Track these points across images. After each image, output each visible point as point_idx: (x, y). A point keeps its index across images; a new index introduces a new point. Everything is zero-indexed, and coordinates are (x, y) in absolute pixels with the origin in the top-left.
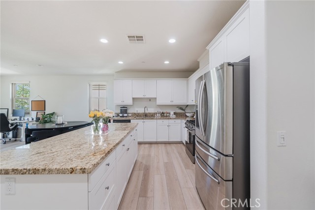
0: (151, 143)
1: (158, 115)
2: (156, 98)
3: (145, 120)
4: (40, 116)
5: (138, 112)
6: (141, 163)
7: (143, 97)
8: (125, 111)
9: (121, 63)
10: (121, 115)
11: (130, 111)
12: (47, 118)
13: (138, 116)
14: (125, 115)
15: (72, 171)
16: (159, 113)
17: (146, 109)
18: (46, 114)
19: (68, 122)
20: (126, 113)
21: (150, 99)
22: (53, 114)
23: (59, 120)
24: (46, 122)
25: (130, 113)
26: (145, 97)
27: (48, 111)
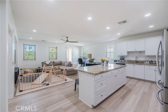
0: (139, 80)
1: (147, 62)
2: (145, 51)
3: (135, 65)
4: (90, 60)
5: (131, 60)
6: (128, 87)
7: (135, 51)
8: (123, 59)
9: (119, 34)
10: (120, 61)
11: (126, 59)
12: (92, 61)
13: (131, 62)
14: (123, 61)
15: (91, 73)
16: (148, 61)
17: (137, 58)
18: (92, 59)
19: (98, 63)
20: (124, 60)
21: (140, 52)
22: (93, 59)
23: (95, 61)
24: (91, 62)
25: (126, 60)
26: (136, 51)
27: (92, 58)
